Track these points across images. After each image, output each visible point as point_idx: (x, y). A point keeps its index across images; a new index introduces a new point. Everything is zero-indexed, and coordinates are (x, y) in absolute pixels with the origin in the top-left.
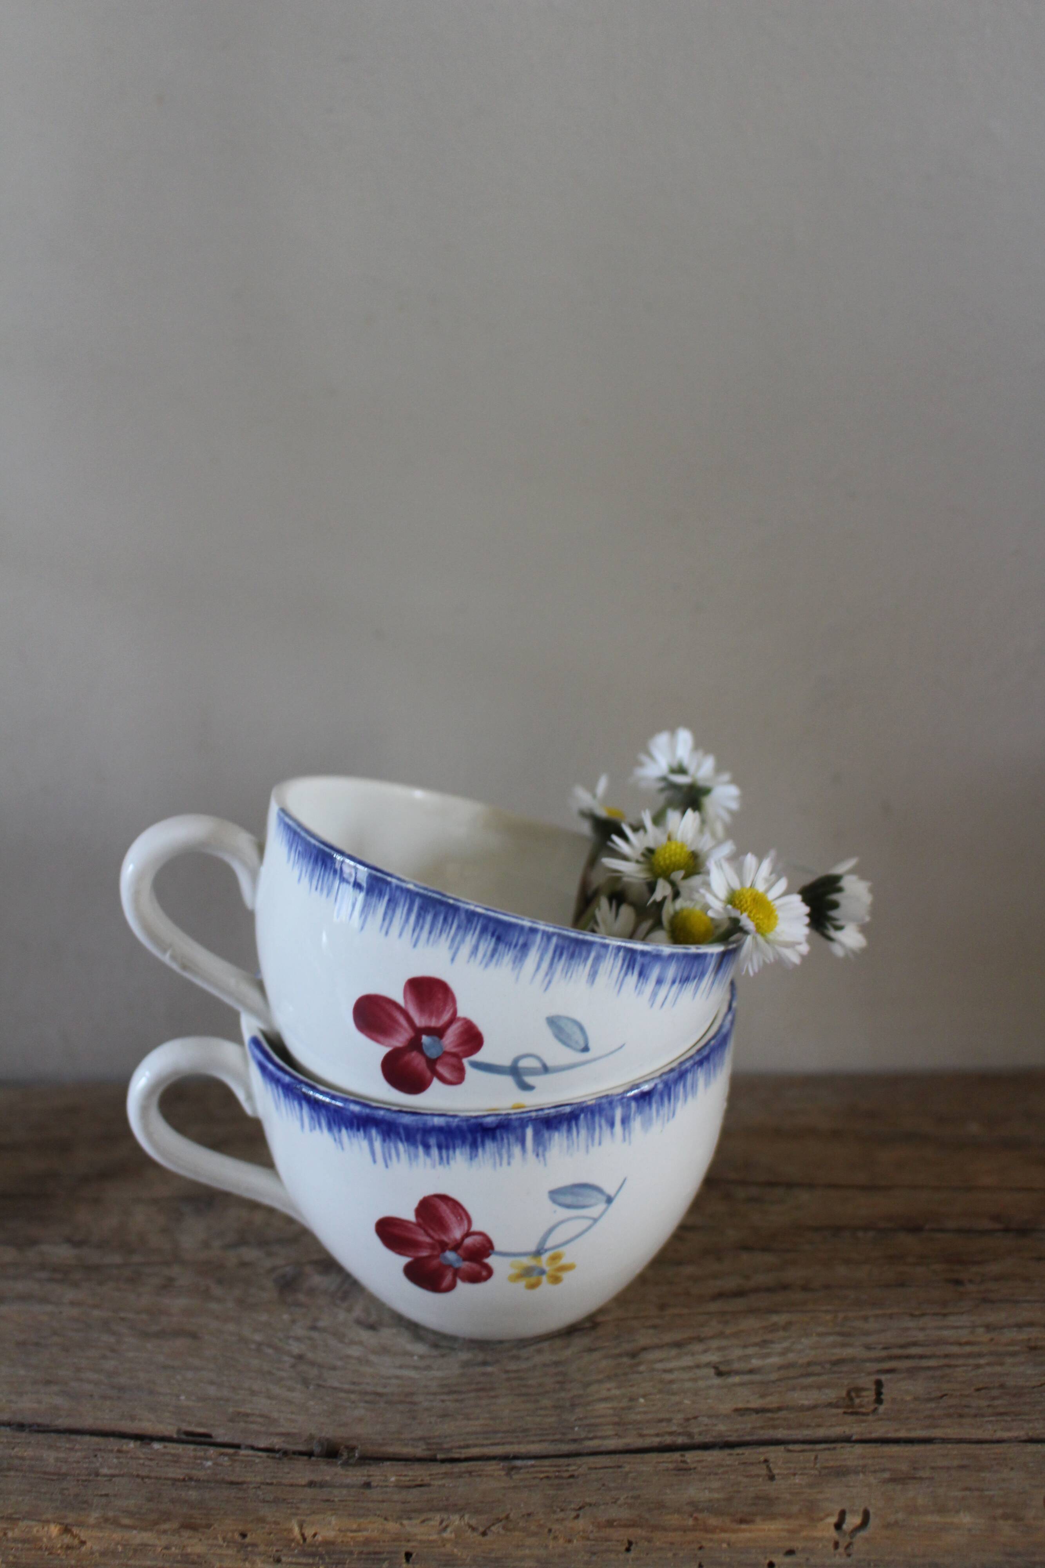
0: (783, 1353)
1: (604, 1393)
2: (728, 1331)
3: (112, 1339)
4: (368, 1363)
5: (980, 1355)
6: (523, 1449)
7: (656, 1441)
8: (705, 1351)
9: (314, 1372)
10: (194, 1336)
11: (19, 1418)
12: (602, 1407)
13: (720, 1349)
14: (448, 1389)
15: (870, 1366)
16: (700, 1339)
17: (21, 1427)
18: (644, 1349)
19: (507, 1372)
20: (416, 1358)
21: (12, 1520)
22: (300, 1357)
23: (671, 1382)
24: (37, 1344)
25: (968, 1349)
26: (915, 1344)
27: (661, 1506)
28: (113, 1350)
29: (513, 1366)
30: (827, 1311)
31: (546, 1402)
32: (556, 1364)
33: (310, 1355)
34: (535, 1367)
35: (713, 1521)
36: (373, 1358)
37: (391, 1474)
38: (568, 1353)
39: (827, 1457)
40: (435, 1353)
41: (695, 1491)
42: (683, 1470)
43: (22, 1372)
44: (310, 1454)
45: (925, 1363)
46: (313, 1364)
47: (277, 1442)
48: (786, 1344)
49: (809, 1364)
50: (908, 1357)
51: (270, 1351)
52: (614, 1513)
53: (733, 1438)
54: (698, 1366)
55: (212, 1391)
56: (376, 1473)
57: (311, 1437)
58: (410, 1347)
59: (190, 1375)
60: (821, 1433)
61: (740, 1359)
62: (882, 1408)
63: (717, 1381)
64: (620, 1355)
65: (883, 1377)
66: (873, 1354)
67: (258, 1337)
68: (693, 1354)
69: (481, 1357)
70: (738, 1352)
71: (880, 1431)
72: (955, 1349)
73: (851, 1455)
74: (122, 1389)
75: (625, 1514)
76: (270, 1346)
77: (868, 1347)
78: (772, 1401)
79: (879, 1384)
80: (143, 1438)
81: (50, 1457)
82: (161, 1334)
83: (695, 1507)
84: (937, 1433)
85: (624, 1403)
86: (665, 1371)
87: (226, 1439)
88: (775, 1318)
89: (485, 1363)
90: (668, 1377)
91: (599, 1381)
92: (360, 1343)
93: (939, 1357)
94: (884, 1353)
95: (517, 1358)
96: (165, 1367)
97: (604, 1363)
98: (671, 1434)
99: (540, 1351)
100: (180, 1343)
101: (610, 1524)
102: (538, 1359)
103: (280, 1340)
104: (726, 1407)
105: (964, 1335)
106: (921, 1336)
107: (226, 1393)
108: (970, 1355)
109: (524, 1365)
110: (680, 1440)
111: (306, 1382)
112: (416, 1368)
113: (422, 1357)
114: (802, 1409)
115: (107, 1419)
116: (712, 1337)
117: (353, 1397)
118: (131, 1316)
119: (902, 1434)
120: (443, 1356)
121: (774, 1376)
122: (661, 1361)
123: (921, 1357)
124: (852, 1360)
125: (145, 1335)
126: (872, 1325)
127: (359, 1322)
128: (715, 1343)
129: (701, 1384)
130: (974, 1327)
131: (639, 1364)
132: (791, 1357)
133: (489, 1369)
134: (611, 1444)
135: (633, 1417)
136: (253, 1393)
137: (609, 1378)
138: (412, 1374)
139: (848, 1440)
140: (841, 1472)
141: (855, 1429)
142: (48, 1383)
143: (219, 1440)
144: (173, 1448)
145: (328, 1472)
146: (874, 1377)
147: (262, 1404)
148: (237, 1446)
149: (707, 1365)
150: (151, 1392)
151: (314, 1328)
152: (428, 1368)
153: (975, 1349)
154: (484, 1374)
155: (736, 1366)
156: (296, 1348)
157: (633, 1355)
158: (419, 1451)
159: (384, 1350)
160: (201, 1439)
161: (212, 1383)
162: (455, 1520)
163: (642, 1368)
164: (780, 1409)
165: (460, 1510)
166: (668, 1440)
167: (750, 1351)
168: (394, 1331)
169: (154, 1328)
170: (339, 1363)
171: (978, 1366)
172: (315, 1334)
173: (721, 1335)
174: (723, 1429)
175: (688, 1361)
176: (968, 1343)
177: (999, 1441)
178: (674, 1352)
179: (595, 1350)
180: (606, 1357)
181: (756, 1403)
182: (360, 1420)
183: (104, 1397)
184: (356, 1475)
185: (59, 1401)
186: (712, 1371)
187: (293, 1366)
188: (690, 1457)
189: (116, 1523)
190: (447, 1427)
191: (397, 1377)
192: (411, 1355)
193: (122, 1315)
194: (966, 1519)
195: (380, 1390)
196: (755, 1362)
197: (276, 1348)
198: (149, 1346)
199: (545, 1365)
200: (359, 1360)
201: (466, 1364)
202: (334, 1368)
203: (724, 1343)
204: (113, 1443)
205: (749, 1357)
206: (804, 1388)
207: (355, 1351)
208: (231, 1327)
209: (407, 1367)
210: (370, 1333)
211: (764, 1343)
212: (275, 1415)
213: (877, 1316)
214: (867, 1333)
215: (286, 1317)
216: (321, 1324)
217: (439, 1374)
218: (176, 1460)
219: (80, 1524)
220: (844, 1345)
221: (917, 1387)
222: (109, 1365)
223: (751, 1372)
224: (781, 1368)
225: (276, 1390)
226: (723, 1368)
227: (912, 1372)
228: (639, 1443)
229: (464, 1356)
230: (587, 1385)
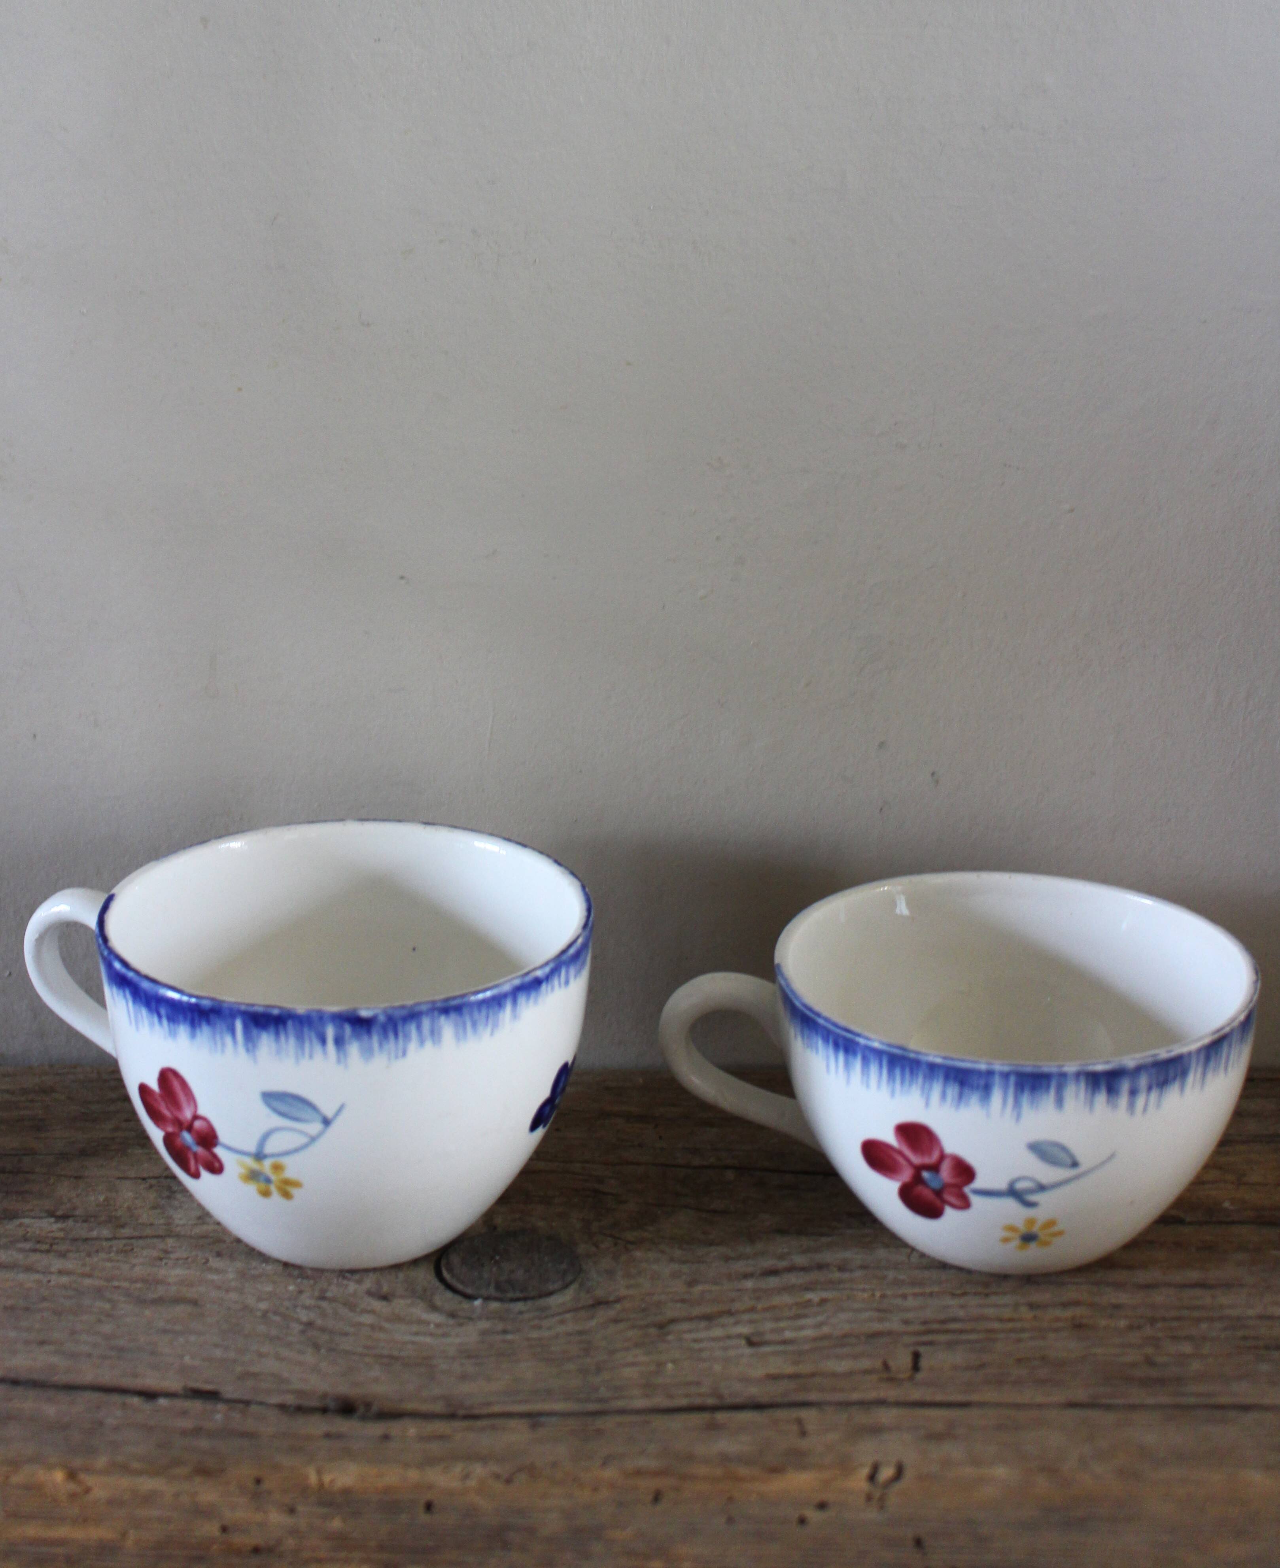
0: (819, 1325)
1: (630, 1359)
2: (760, 1306)
3: (108, 1306)
4: (381, 1329)
5: (1023, 1330)
6: (547, 1406)
7: (684, 1402)
8: (736, 1323)
9: (325, 1337)
10: (195, 1303)
11: (13, 1375)
12: (628, 1372)
13: (751, 1322)
14: (467, 1354)
15: (907, 1339)
16: (730, 1313)
17: (15, 1383)
18: (673, 1321)
19: (528, 1339)
20: (432, 1326)
21: (15, 1464)
22: (310, 1324)
23: (701, 1350)
24: (27, 1309)
25: (1010, 1325)
26: (955, 1320)
27: (690, 1458)
28: (108, 1315)
29: (535, 1334)
30: (864, 1290)
31: (571, 1366)
32: (580, 1333)
33: (319, 1322)
34: (557, 1336)
35: (743, 1471)
36: (387, 1325)
37: (412, 1429)
38: (593, 1323)
39: (862, 1418)
40: (451, 1321)
41: (725, 1445)
42: (713, 1427)
43: (12, 1334)
44: (324, 1410)
45: (964, 1337)
46: (323, 1330)
47: (290, 1399)
48: (820, 1318)
49: (845, 1336)
50: (947, 1331)
51: (277, 1318)
52: (642, 1462)
53: (765, 1399)
54: (729, 1337)
55: (218, 1353)
56: (395, 1428)
57: (325, 1396)
58: (425, 1316)
59: (193, 1338)
60: (855, 1396)
61: (773, 1331)
62: (919, 1376)
63: (748, 1351)
64: (647, 1326)
65: (922, 1349)
66: (911, 1328)
67: (263, 1306)
68: (723, 1326)
69: (500, 1326)
70: (769, 1325)
71: (916, 1395)
72: (997, 1325)
73: (886, 1416)
74: (121, 1350)
75: (653, 1464)
76: (275, 1313)
77: (906, 1322)
78: (805, 1368)
79: (916, 1356)
80: (150, 1395)
81: (50, 1411)
82: (159, 1301)
83: (725, 1459)
84: (975, 1397)
85: (653, 1368)
86: (695, 1341)
87: (236, 1395)
88: (809, 1296)
89: (505, 1332)
90: (696, 1346)
91: (627, 1349)
92: (372, 1312)
93: (979, 1332)
94: (922, 1328)
95: (539, 1327)
96: (165, 1331)
97: (630, 1333)
98: (700, 1395)
99: (562, 1322)
100: (180, 1310)
101: (638, 1473)
102: (561, 1329)
103: (287, 1309)
104: (758, 1372)
105: (1007, 1313)
106: (961, 1313)
107: (232, 1355)
108: (1012, 1330)
109: (546, 1334)
110: (710, 1401)
111: (317, 1347)
112: (432, 1335)
113: (438, 1326)
114: (834, 1375)
115: (107, 1376)
116: (744, 1312)
117: (367, 1359)
118: (126, 1284)
119: (939, 1398)
120: (461, 1325)
121: (807, 1347)
122: (690, 1331)
123: (961, 1331)
124: (889, 1333)
125: (141, 1302)
126: (911, 1302)
127: (369, 1293)
128: (746, 1317)
129: (732, 1353)
130: (1016, 1306)
131: (668, 1333)
132: (826, 1330)
133: (509, 1337)
134: (640, 1403)
135: (660, 1380)
136: (261, 1355)
137: (637, 1345)
138: (428, 1340)
139: (881, 1403)
140: (876, 1430)
141: (891, 1393)
142: (42, 1343)
143: (229, 1396)
144: (179, 1404)
145: (342, 1425)
146: (912, 1349)
147: (270, 1365)
148: (247, 1403)
149: (739, 1336)
150: (153, 1353)
151: (322, 1298)
152: (445, 1335)
153: (1018, 1325)
154: (504, 1341)
155: (769, 1337)
156: (304, 1316)
157: (661, 1326)
158: (438, 1407)
159: (397, 1319)
160: (212, 1396)
161: (216, 1346)
162: (479, 1470)
163: (670, 1337)
164: (813, 1375)
165: (483, 1459)
166: (698, 1401)
167: (782, 1324)
168: (409, 1301)
169: (151, 1295)
170: (352, 1330)
171: (1019, 1341)
172: (324, 1304)
173: (752, 1309)
174: (754, 1392)
175: (717, 1332)
176: (1011, 1320)
177: (1040, 1406)
178: (703, 1324)
179: (621, 1321)
180: (633, 1327)
181: (789, 1369)
182: (376, 1380)
183: (104, 1357)
184: (376, 1429)
185: (55, 1360)
186: (743, 1342)
187: (303, 1332)
188: (721, 1417)
189: (125, 1469)
190: (466, 1388)
191: (413, 1343)
192: (428, 1323)
193: (116, 1284)
194: (1000, 1471)
195: (395, 1353)
196: (788, 1335)
197: (284, 1317)
198: (147, 1312)
199: (569, 1334)
200: (372, 1327)
201: (484, 1333)
202: (346, 1334)
203: (755, 1316)
204: (116, 1398)
205: (783, 1330)
206: (839, 1357)
207: (367, 1319)
208: (233, 1296)
209: (425, 1334)
210: (384, 1303)
211: (798, 1317)
212: (286, 1375)
213: (915, 1295)
214: (907, 1310)
215: (291, 1288)
216: (329, 1294)
217: (457, 1340)
218: (184, 1413)
219: (88, 1470)
220: (881, 1320)
221: (958, 1357)
222: (107, 1328)
223: (785, 1342)
224: (815, 1339)
225: (285, 1352)
226: (755, 1339)
227: (950, 1345)
228: (666, 1403)
229: (484, 1325)
230: (612, 1352)
